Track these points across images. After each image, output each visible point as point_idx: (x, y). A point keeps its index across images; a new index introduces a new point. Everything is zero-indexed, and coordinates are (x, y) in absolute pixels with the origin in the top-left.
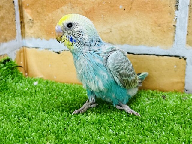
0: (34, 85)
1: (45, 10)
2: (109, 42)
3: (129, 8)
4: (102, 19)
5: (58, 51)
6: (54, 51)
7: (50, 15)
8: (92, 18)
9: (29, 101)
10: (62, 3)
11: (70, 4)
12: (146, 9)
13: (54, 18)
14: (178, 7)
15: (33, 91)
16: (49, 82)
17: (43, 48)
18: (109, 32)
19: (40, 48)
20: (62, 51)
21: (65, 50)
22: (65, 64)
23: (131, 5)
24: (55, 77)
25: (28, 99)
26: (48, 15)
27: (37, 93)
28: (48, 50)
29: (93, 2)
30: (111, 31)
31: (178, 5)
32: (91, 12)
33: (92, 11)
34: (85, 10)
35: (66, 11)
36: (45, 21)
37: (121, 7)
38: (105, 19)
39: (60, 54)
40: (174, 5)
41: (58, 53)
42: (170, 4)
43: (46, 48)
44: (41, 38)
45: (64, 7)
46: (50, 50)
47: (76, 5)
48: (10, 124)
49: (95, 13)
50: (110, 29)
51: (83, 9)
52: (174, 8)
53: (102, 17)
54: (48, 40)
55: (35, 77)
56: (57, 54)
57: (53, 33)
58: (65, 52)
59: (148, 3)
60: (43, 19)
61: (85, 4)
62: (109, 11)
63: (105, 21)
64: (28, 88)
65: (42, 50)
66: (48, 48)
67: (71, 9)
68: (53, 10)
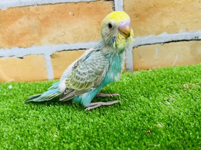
0: (9, 88)
1: (4, 23)
2: (65, 43)
3: (78, 14)
4: (56, 25)
5: (21, 57)
6: (17, 57)
7: (9, 27)
8: (47, 25)
9: (14, 103)
10: (19, 16)
11: (26, 16)
12: (91, 12)
13: (13, 29)
14: (115, 9)
15: (12, 94)
16: (21, 83)
17: (7, 56)
18: (64, 35)
19: (4, 56)
20: (25, 56)
21: (27, 55)
22: (29, 66)
23: (79, 11)
24: (22, 79)
25: (12, 101)
26: (7, 28)
27: (16, 95)
28: (12, 57)
29: (46, 12)
30: (65, 34)
31: (114, 7)
32: (45, 20)
33: (47, 20)
34: (40, 19)
35: (24, 22)
36: (6, 33)
37: (70, 13)
38: (58, 25)
39: (24, 59)
40: (111, 7)
41: (22, 58)
42: (109, 7)
43: (9, 55)
44: (3, 48)
45: (21, 19)
46: (13, 57)
47: (32, 16)
48: (10, 127)
49: (49, 20)
50: (64, 32)
51: (38, 19)
52: (112, 9)
53: (56, 23)
54: (10, 49)
55: (7, 82)
56: (20, 59)
57: (14, 42)
58: (28, 56)
59: (91, 8)
60: (3, 32)
61: (39, 14)
62: (61, 18)
63: (59, 26)
64: (6, 92)
65: (6, 58)
66: (12, 55)
67: (28, 20)
68: (11, 23)
